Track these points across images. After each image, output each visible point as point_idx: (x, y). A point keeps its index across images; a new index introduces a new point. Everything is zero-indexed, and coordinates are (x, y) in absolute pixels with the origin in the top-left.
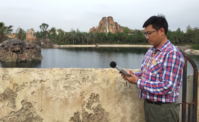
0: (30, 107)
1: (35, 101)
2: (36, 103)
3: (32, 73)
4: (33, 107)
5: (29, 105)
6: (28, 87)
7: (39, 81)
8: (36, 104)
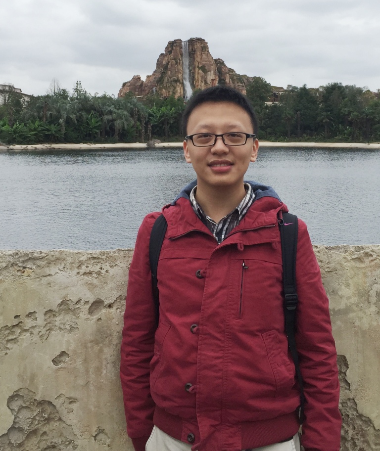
0: (48, 420)
1: (72, 395)
2: (72, 401)
3: (53, 270)
4: (60, 419)
5: (43, 411)
6: (36, 331)
7: (88, 306)
8: (74, 406)
